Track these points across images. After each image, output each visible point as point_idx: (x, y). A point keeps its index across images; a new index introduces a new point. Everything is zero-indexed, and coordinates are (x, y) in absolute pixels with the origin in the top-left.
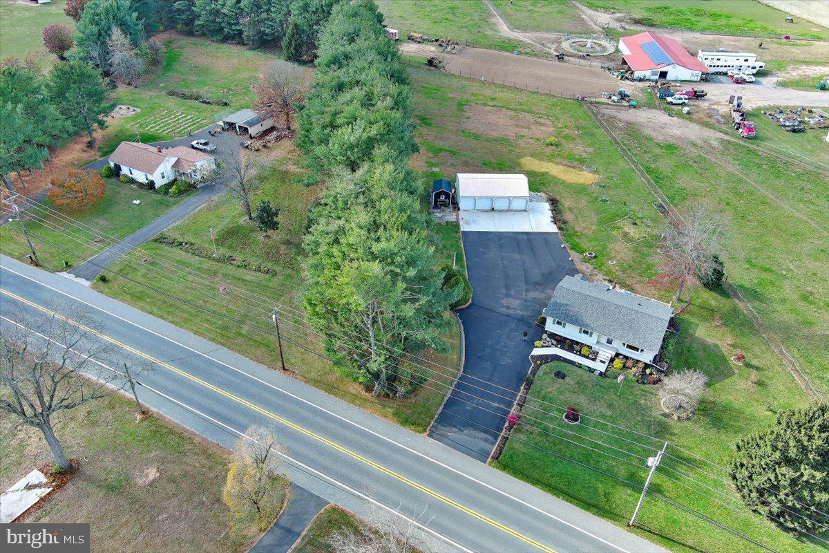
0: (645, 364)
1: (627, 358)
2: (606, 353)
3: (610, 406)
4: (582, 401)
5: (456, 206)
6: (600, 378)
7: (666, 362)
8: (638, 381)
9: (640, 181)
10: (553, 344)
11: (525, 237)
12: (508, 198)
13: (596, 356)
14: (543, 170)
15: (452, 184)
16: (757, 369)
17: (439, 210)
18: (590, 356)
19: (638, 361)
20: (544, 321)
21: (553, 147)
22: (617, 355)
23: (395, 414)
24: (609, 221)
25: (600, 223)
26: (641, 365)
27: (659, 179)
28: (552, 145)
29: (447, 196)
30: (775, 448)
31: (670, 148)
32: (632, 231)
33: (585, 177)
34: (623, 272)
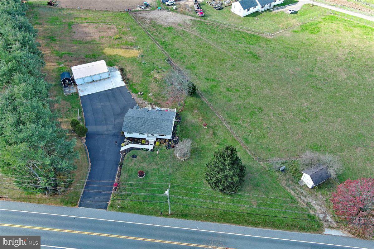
0: (169, 140)
1: (160, 139)
2: (152, 140)
3: (157, 164)
4: (145, 166)
5: (76, 85)
6: (151, 152)
7: (177, 136)
8: (167, 149)
9: (159, 49)
10: (129, 143)
11: (111, 92)
12: (99, 74)
13: (148, 143)
14: (115, 54)
15: (70, 73)
16: (212, 127)
17: (67, 88)
18: (146, 143)
19: (166, 139)
20: (123, 134)
21: (118, 40)
22: (157, 139)
23: (61, 201)
24: (147, 73)
25: (144, 75)
26: (167, 141)
27: (166, 46)
28: (117, 39)
29: (69, 80)
31: (170, 29)
32: (157, 76)
33: (134, 53)
34: (156, 98)
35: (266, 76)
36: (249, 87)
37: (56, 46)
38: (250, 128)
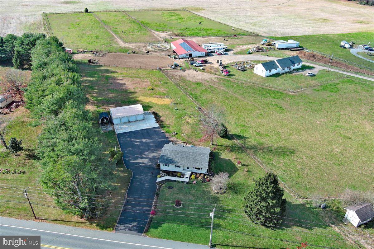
0: (204, 174)
1: (196, 173)
2: (187, 174)
3: (193, 195)
4: (181, 197)
5: (112, 124)
6: (187, 185)
7: (212, 171)
8: (202, 182)
9: (189, 99)
10: (165, 175)
11: (145, 131)
12: (135, 115)
13: (184, 176)
14: (148, 101)
15: (108, 114)
16: (247, 166)
17: (104, 126)
18: (182, 176)
19: (201, 174)
20: (159, 166)
21: (151, 91)
22: (192, 173)
23: (97, 226)
24: (180, 118)
25: (176, 119)
26: (202, 175)
27: (196, 97)
28: (150, 90)
29: (107, 119)
30: (257, 196)
31: (199, 84)
32: (190, 120)
33: (167, 101)
34: (189, 138)
35: (293, 125)
36: (278, 133)
37: (94, 94)
38: (284, 168)
